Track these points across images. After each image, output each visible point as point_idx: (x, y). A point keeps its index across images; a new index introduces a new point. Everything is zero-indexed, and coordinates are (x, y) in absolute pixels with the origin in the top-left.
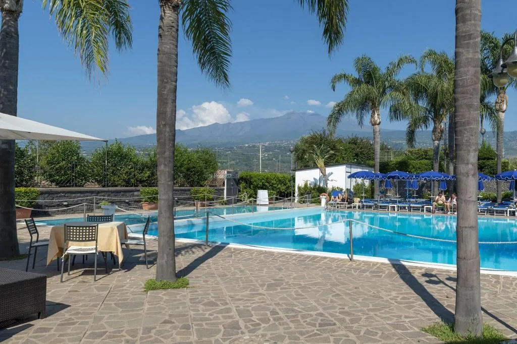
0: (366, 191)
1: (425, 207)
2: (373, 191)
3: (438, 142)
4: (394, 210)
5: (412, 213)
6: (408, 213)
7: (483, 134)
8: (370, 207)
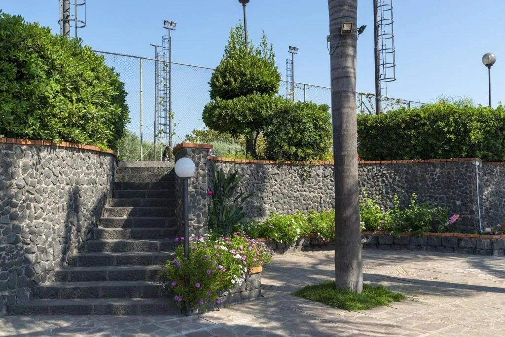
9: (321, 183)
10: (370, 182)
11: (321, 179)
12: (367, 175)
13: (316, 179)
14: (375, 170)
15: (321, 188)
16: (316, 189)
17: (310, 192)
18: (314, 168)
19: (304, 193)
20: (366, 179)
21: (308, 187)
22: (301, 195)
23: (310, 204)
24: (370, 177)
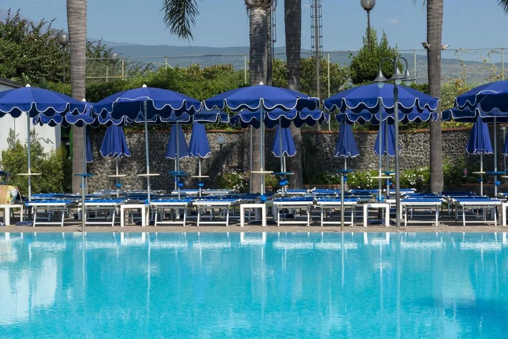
0: (46, 169)
1: (242, 206)
2: (67, 168)
3: (263, 12)
4: (139, 223)
5: (198, 230)
6: (185, 229)
7: (368, 10)
8: (55, 216)
9: (422, 147)
10: (457, 145)
11: (422, 144)
12: (455, 139)
13: (418, 144)
14: (459, 135)
15: (421, 151)
16: (418, 151)
17: (413, 154)
18: (416, 135)
19: (408, 155)
20: (454, 143)
21: (412, 150)
22: (406, 157)
23: (413, 164)
24: (457, 142)
